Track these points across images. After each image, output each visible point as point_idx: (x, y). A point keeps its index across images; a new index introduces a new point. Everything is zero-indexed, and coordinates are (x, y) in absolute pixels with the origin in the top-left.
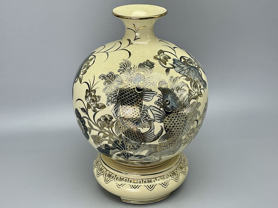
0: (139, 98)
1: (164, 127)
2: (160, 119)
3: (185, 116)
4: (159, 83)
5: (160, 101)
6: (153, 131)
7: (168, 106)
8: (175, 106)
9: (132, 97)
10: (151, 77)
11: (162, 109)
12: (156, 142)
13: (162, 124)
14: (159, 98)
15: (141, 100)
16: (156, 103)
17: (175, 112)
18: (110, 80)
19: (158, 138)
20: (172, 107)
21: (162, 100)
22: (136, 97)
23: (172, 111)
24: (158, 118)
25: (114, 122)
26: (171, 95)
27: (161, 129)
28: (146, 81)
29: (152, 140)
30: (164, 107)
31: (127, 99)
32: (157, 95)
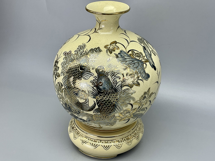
0: (80, 75)
1: (97, 102)
2: (93, 95)
3: (116, 98)
4: (98, 67)
5: (94, 81)
6: (88, 103)
7: (101, 87)
8: (107, 88)
9: (76, 73)
10: (94, 61)
11: (95, 88)
12: (91, 113)
13: (95, 100)
14: (94, 78)
15: (81, 77)
16: (91, 82)
17: (107, 93)
18: (67, 57)
19: (93, 110)
20: (104, 88)
21: (96, 81)
22: (78, 74)
23: (104, 92)
24: (92, 94)
25: (63, 89)
26: (105, 79)
27: (94, 103)
28: (88, 63)
29: (88, 110)
30: (97, 87)
31: (72, 73)
32: (93, 76)
